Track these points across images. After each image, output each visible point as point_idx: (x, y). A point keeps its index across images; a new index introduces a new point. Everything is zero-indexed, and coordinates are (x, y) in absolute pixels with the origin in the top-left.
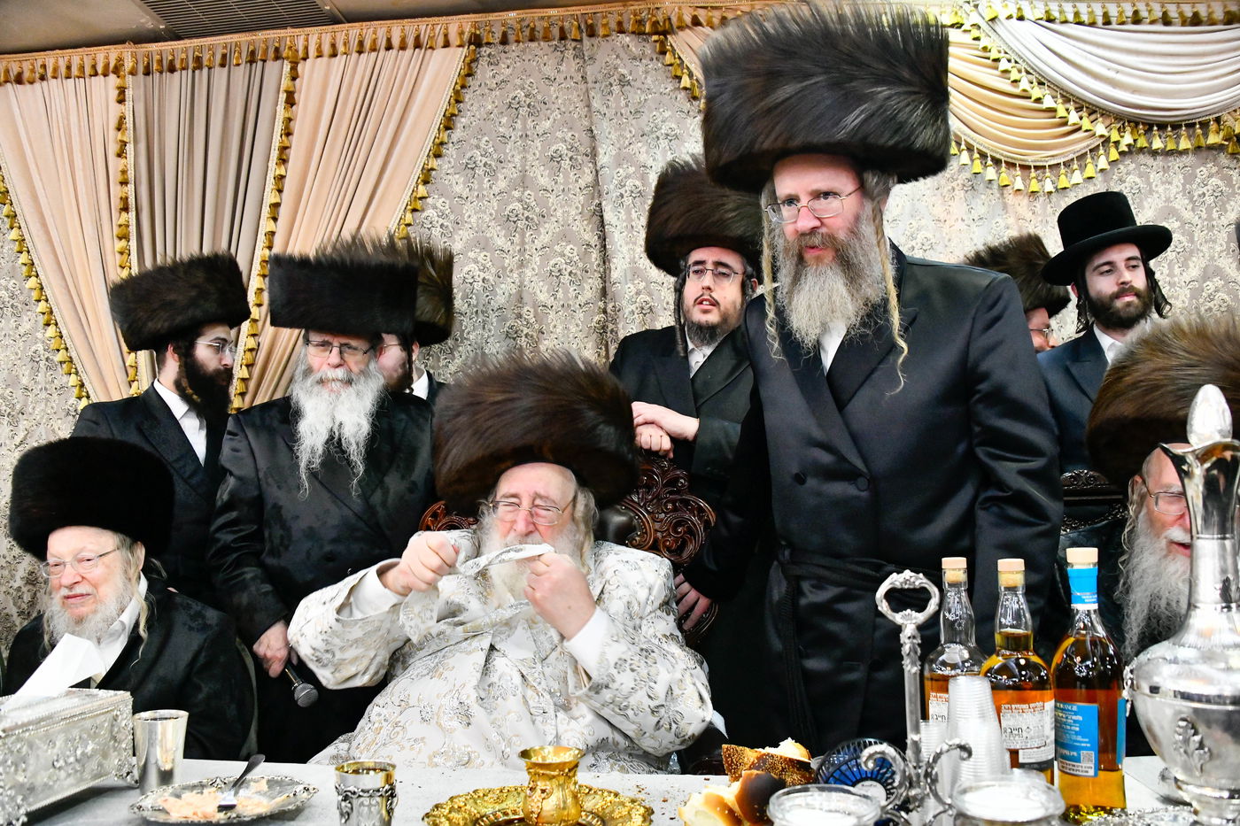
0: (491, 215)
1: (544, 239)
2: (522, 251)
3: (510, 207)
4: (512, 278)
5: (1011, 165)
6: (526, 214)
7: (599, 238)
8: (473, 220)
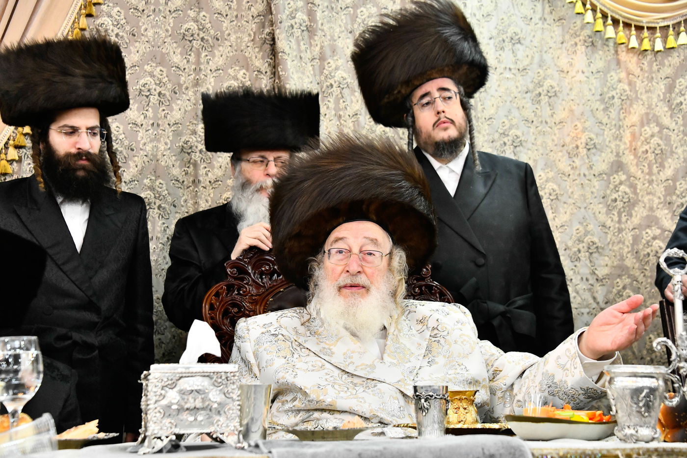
0: (167, 31)
1: (218, 61)
2: (197, 70)
3: (185, 26)
4: (187, 95)
5: (627, 25)
6: (202, 35)
7: (269, 65)
8: (150, 33)
